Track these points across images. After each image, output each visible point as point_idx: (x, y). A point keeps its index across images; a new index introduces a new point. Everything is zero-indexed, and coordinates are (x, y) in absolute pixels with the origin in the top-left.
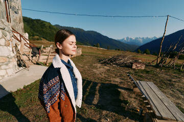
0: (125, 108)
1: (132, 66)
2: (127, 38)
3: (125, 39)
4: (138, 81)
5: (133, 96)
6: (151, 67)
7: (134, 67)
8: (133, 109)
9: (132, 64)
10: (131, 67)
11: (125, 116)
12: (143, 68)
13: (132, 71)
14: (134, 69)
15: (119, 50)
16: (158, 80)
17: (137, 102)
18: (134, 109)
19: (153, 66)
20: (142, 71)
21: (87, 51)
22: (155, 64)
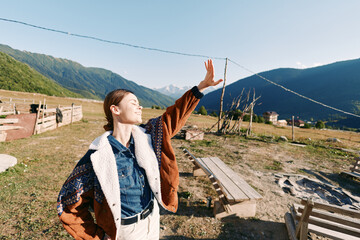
0: (186, 203)
1: (185, 136)
2: (171, 87)
3: (168, 88)
4: (198, 159)
5: (195, 182)
6: (212, 136)
7: (188, 137)
8: (197, 203)
9: (184, 132)
10: (184, 138)
11: (189, 215)
12: (201, 137)
13: (185, 144)
14: (189, 141)
15: (157, 108)
16: (223, 154)
17: (202, 190)
18: (199, 202)
19: (214, 134)
20: (201, 143)
21: (93, 111)
22: (215, 130)
